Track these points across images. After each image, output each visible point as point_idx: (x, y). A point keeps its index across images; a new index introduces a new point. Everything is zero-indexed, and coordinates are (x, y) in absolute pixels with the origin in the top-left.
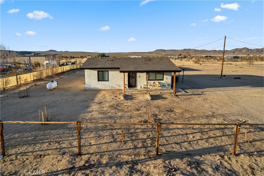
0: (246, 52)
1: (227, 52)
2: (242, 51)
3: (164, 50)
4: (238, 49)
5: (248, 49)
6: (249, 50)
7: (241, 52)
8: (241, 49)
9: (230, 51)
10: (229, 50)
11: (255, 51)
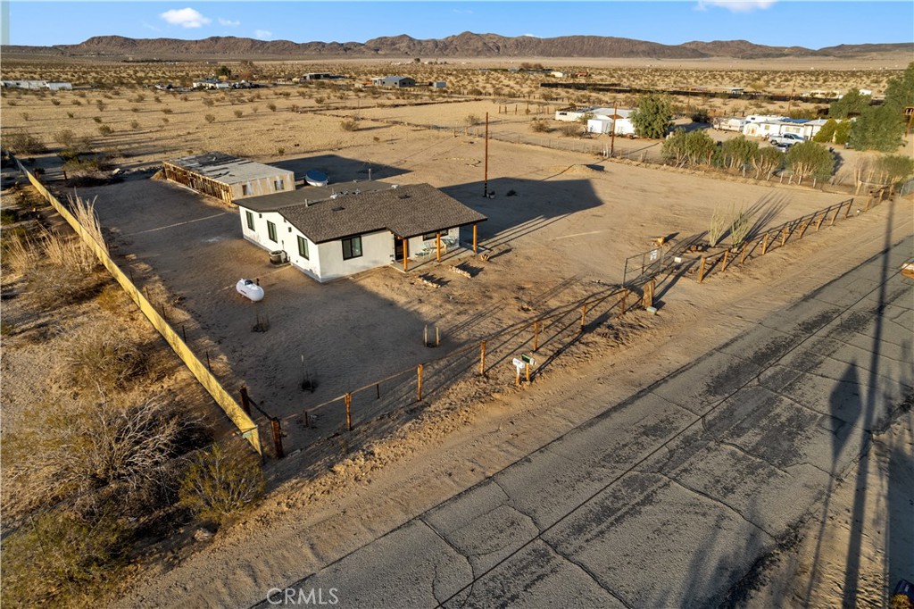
0: (407, 50)
1: (358, 48)
2: (397, 46)
3: (126, 39)
4: (385, 38)
5: (411, 39)
6: (415, 42)
7: (396, 49)
8: (393, 38)
9: (363, 45)
10: (363, 42)
11: (431, 45)
